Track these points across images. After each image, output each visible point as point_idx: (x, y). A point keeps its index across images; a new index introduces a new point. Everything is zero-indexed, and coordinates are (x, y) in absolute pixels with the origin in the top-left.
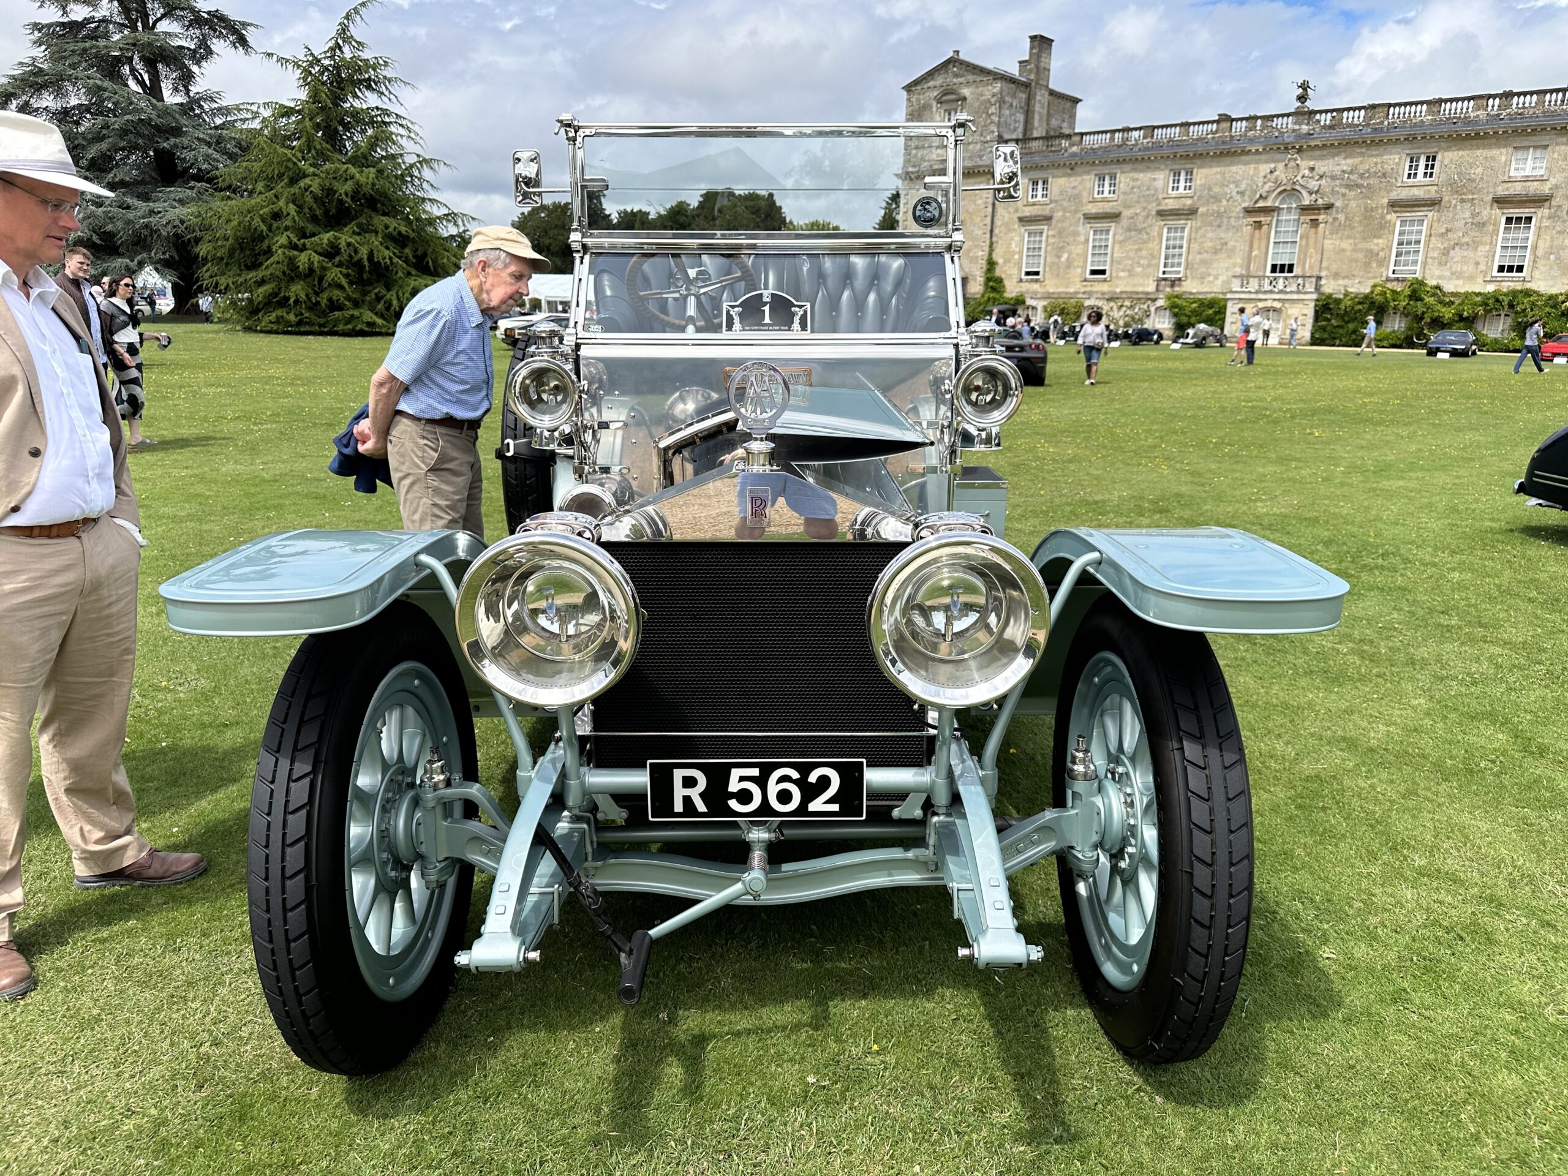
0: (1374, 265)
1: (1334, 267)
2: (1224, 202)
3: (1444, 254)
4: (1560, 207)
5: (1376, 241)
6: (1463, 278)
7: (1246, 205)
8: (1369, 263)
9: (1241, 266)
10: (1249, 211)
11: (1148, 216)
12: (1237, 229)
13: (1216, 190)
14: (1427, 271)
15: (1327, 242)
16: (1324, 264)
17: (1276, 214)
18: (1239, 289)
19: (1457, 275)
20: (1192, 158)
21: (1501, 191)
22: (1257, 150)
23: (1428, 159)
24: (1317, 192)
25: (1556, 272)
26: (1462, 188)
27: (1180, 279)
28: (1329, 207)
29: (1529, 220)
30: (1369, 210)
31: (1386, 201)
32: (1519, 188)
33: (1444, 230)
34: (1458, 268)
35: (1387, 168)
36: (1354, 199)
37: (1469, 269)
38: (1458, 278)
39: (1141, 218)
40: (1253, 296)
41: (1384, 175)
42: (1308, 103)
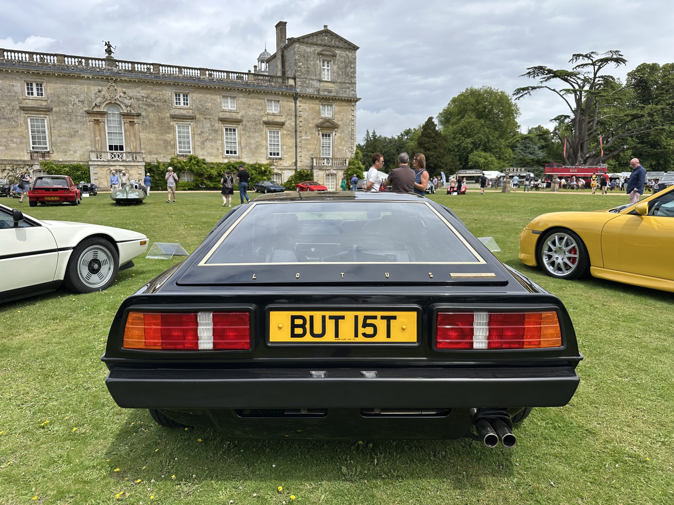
0: (170, 148)
1: (148, 148)
2: (71, 106)
3: (202, 144)
4: (246, 125)
5: (168, 135)
6: (213, 156)
7: (87, 109)
8: (167, 147)
9: (91, 145)
10: (88, 113)
11: (13, 110)
12: (84, 123)
13: (63, 98)
14: (196, 152)
15: (141, 134)
16: (142, 146)
17: (106, 116)
18: (96, 159)
19: (210, 154)
20: (41, 76)
21: (221, 115)
22: (88, 77)
23: (184, 96)
24: (130, 106)
25: (250, 155)
26: (205, 112)
27: (48, 152)
28: (139, 115)
29: (234, 130)
30: (161, 119)
31: (168, 115)
32: (228, 115)
33: (200, 132)
34: (210, 151)
36: (152, 112)
37: (215, 151)
38: (211, 156)
40: (106, 163)
41: (165, 101)
42: (112, 55)
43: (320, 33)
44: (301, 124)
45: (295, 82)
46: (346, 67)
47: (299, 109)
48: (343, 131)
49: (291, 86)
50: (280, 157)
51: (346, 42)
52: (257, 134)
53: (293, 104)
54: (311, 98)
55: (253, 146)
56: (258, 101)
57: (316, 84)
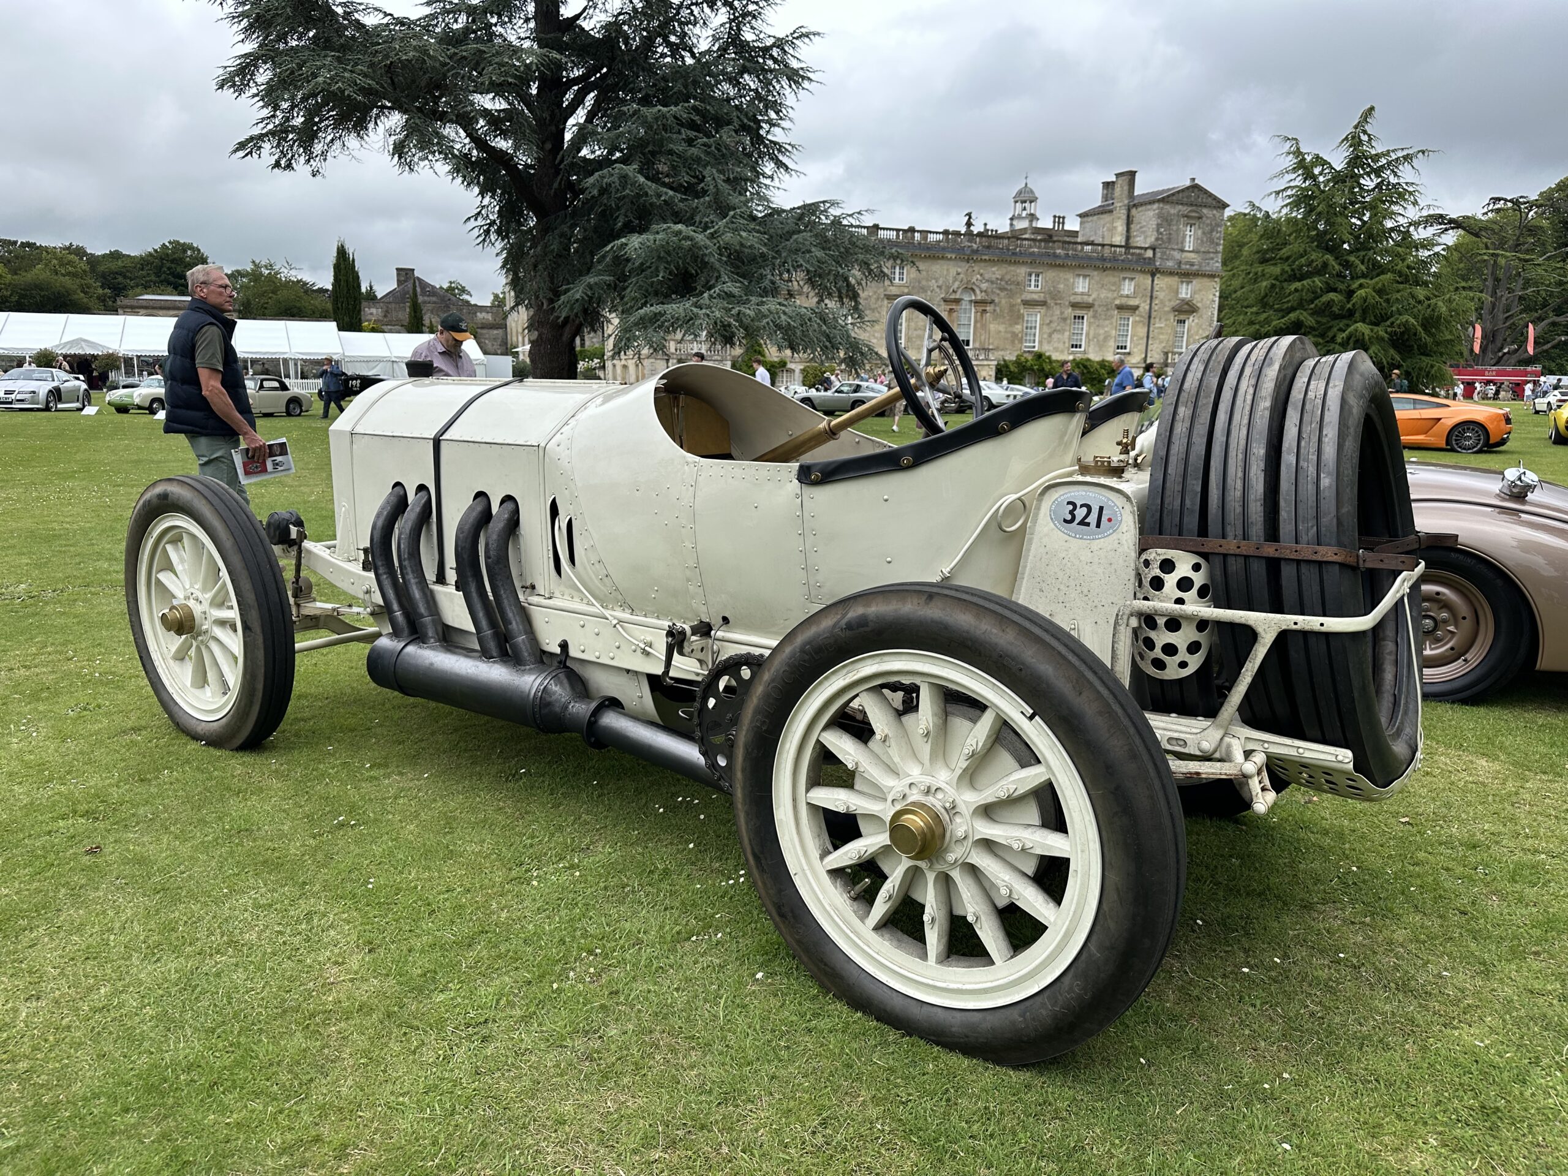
0: (1017, 342)
1: (996, 343)
2: (929, 293)
3: (1049, 336)
4: (1096, 311)
5: (1016, 326)
6: (1060, 351)
7: (943, 296)
8: (1014, 341)
10: (945, 300)
11: (878, 299)
13: (924, 283)
14: (1042, 347)
15: (992, 325)
16: (991, 340)
17: (960, 304)
19: (1056, 349)
21: (1073, 299)
22: (951, 258)
23: (1035, 276)
24: (985, 291)
25: (1097, 349)
26: (1056, 295)
28: (992, 302)
29: (1083, 318)
30: (1012, 306)
31: (1019, 300)
32: (1080, 298)
33: (1048, 321)
34: (1056, 345)
35: (1020, 279)
36: (1004, 298)
37: (1061, 346)
38: (1057, 351)
39: (873, 300)
41: (1018, 284)
42: (972, 228)
43: (1188, 188)
44: (1156, 308)
45: (1154, 254)
46: (1212, 231)
47: (1156, 288)
48: (1201, 316)
49: (1150, 259)
50: (1127, 350)
51: (1215, 198)
52: (1107, 322)
53: (1149, 282)
54: (1171, 273)
55: (1101, 338)
56: (1112, 279)
57: (1177, 255)
